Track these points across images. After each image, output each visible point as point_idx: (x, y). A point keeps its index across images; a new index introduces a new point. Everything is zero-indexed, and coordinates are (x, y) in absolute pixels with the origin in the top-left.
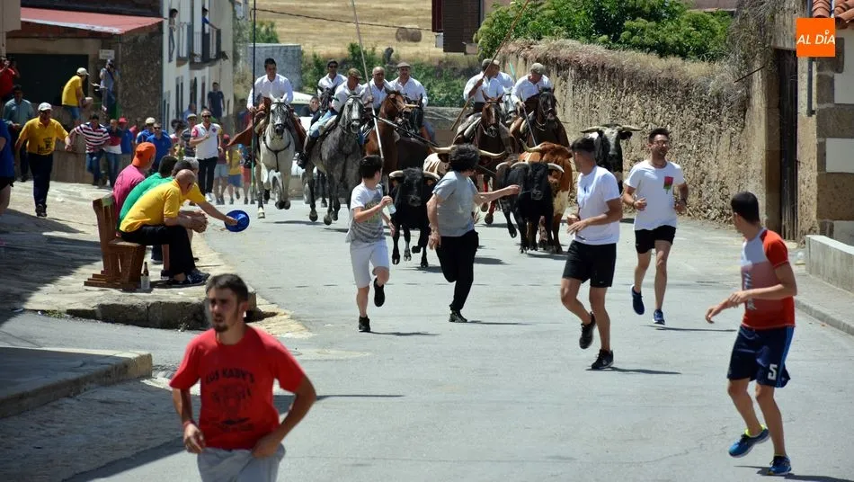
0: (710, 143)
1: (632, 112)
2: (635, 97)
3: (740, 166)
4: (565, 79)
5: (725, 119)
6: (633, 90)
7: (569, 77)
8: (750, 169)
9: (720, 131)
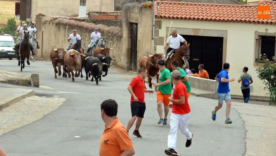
0: (110, 46)
1: (86, 38)
2: (87, 34)
3: (119, 52)
4: (65, 28)
5: (115, 40)
6: (86, 32)
7: (67, 28)
8: (122, 53)
9: (113, 43)
